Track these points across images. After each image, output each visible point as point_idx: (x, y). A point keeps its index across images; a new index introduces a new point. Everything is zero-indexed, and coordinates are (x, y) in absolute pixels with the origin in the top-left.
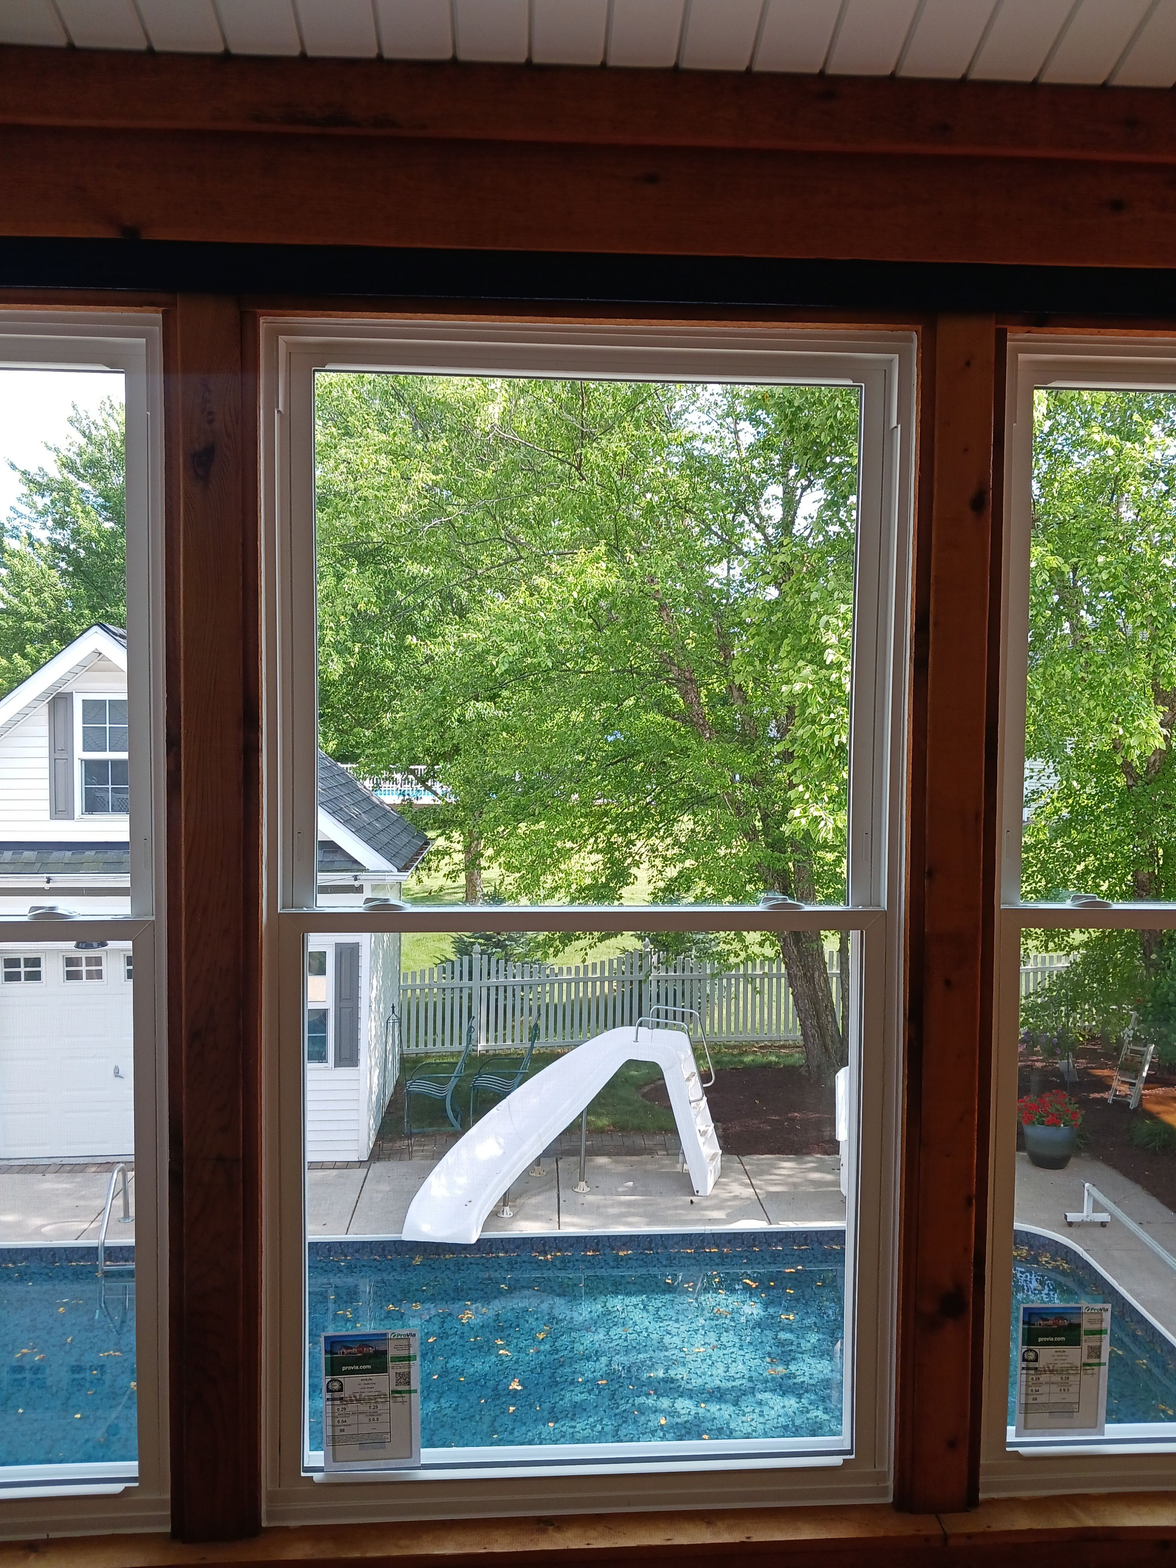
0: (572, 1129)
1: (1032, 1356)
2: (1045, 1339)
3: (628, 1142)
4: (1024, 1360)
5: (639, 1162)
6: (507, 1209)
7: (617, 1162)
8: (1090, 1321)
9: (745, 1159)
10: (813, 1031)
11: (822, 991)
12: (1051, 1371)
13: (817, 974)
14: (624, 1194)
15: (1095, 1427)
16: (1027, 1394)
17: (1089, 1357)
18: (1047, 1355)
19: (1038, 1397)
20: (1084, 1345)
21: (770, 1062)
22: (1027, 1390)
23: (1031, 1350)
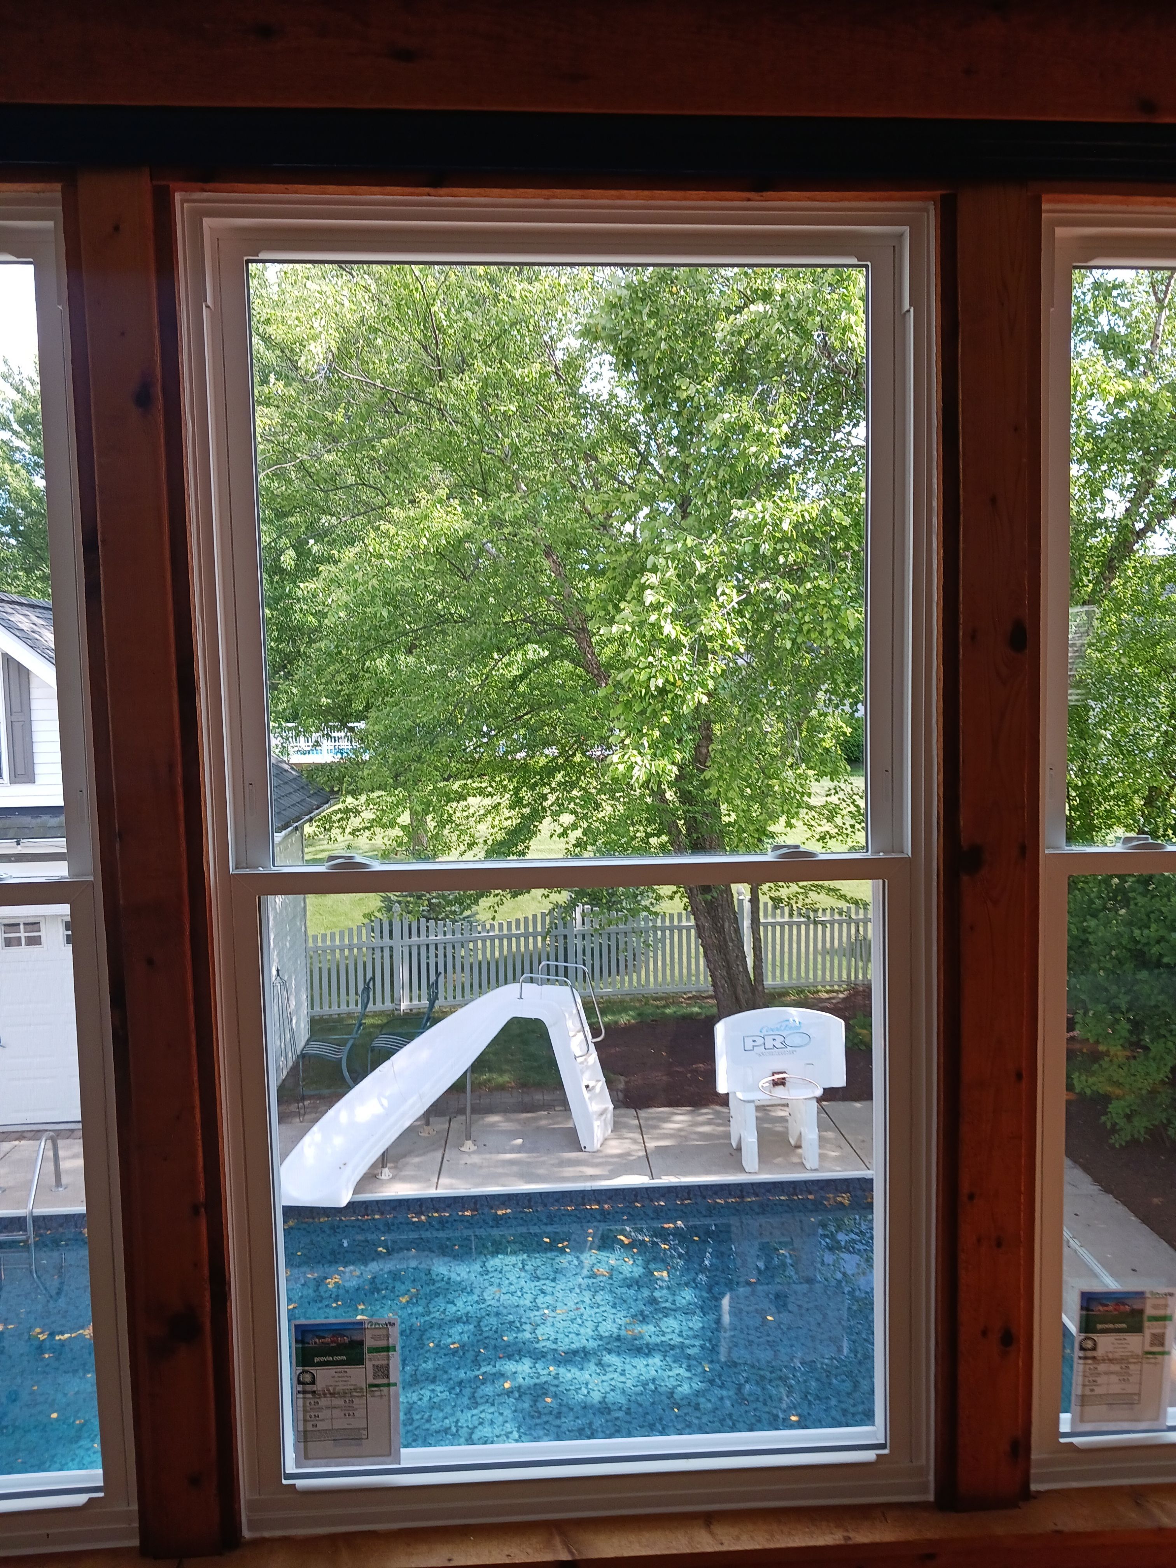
0: (457, 1088)
1: (308, 1378)
2: (323, 1359)
3: (527, 1099)
4: (299, 1382)
5: (533, 1118)
6: (386, 1171)
7: (511, 1120)
8: (374, 1338)
9: (643, 1113)
10: (723, 982)
11: (732, 941)
12: (332, 1395)
13: (727, 925)
14: (512, 1151)
15: (389, 1455)
16: (305, 1421)
17: (375, 1377)
18: (325, 1376)
19: (319, 1423)
20: (369, 1364)
21: (692, 1013)
22: (304, 1416)
23: (307, 1372)
